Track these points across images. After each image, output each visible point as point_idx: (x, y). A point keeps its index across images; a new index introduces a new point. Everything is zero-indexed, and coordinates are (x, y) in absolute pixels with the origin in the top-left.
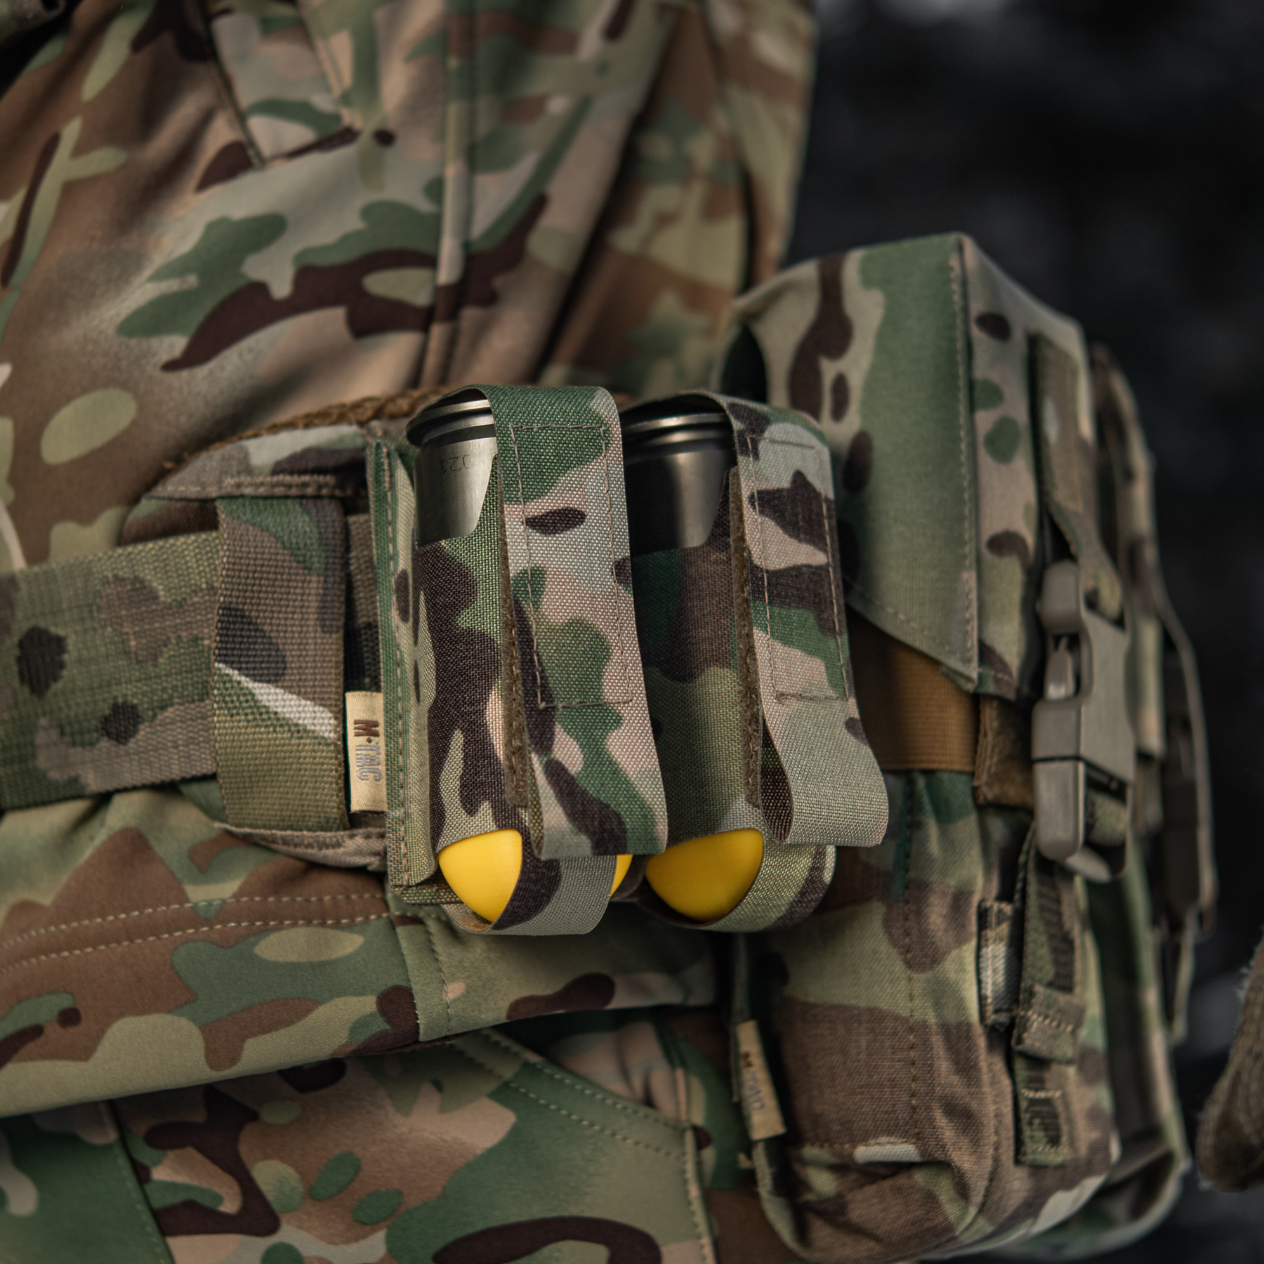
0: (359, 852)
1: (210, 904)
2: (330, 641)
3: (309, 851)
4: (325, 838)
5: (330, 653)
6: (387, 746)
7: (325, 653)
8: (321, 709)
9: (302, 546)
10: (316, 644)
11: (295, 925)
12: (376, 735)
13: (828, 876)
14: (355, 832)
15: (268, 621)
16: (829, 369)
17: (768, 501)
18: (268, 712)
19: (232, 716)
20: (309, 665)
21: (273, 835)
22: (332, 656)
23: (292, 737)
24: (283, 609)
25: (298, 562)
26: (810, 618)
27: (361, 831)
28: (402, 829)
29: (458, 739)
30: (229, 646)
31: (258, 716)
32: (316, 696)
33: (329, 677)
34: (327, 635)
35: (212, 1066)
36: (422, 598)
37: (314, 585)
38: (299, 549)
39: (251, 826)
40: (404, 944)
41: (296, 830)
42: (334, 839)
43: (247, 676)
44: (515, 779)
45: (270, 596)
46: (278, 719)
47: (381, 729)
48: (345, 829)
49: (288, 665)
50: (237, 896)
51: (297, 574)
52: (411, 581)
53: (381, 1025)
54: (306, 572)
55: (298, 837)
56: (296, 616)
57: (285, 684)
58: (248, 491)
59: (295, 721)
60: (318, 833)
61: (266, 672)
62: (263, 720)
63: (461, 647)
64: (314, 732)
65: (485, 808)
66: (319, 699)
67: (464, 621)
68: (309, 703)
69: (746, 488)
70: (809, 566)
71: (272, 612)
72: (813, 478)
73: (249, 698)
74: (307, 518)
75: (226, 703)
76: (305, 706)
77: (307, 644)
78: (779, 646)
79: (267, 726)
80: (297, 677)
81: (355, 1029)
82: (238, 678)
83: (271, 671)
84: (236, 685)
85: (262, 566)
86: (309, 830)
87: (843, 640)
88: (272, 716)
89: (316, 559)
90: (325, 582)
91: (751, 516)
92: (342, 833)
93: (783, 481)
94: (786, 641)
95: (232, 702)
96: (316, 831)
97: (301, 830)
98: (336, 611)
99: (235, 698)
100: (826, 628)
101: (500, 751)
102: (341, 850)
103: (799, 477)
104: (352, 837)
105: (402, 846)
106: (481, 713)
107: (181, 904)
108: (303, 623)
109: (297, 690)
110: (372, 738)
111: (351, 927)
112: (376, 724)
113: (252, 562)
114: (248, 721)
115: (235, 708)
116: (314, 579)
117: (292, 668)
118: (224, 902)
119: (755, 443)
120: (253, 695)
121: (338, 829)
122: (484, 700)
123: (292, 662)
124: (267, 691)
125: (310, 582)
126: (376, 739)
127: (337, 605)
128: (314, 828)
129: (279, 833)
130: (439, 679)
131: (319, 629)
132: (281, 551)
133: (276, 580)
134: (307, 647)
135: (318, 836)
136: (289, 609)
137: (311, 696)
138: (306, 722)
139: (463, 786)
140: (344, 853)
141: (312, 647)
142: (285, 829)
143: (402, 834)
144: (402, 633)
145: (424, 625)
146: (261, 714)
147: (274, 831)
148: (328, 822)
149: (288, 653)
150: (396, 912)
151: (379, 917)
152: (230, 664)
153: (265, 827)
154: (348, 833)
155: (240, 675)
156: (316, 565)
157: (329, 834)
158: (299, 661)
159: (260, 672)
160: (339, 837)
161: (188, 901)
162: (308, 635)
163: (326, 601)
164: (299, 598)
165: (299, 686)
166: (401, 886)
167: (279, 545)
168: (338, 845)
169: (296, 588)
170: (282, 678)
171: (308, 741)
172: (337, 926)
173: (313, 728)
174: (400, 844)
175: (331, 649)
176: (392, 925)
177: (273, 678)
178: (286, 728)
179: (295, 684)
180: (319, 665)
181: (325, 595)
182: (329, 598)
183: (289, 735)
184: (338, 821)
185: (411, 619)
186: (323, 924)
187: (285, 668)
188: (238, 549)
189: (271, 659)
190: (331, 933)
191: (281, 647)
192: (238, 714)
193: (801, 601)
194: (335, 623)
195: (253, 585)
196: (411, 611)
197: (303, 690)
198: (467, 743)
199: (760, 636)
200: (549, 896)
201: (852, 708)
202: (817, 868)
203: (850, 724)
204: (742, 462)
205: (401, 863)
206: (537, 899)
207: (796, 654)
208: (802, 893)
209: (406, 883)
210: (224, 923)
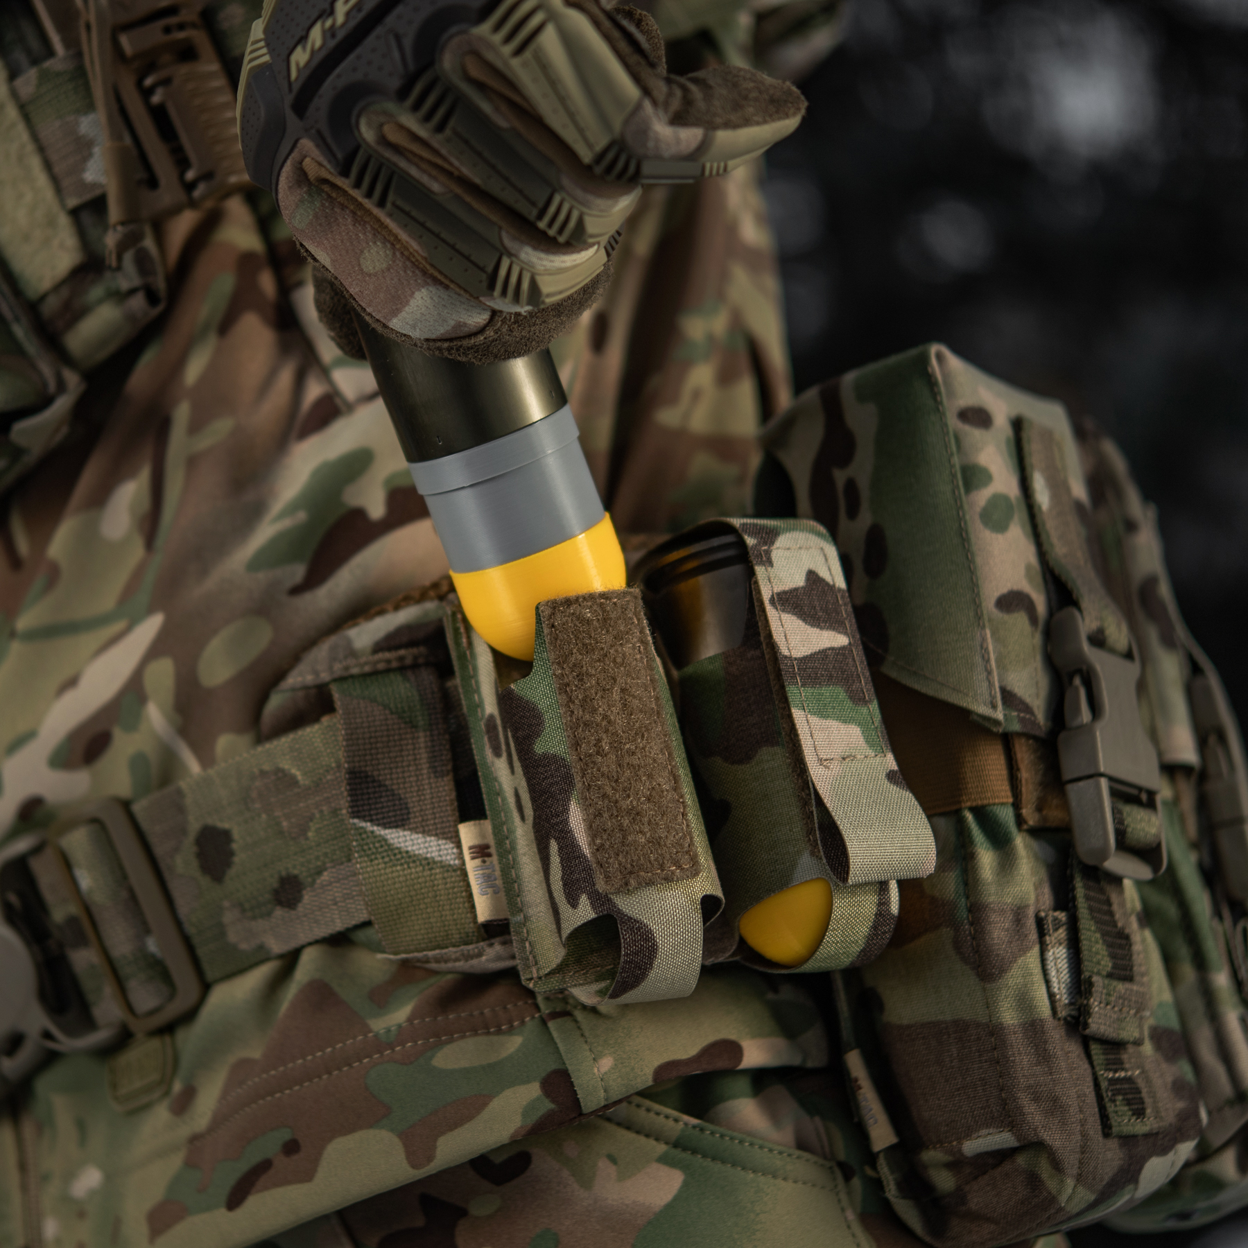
0: (499, 958)
1: (388, 1031)
2: (442, 784)
3: (458, 964)
4: (468, 951)
5: (444, 794)
6: (500, 863)
7: (439, 794)
8: (444, 841)
9: (406, 709)
10: (431, 788)
11: (463, 1037)
12: (489, 855)
13: (895, 908)
14: (493, 941)
15: (388, 777)
16: (840, 476)
17: (787, 601)
18: (400, 853)
19: (371, 861)
20: (428, 807)
21: (426, 955)
22: (446, 796)
23: (424, 870)
24: (400, 764)
25: (406, 723)
26: (840, 692)
27: (498, 939)
28: (525, 931)
29: (554, 846)
30: (359, 803)
31: (392, 858)
32: (438, 832)
33: (446, 814)
34: (440, 780)
35: (414, 1166)
36: (510, 734)
37: (422, 740)
38: (404, 712)
39: (406, 952)
40: (555, 1034)
41: (443, 948)
42: (476, 950)
43: (378, 825)
44: (602, 871)
45: (386, 755)
46: (410, 857)
47: (493, 850)
48: (484, 940)
49: (411, 810)
50: (410, 1020)
51: (406, 733)
52: (499, 722)
53: (548, 1105)
54: (413, 730)
55: (446, 954)
56: (411, 768)
57: (411, 826)
58: (355, 671)
59: (424, 856)
60: (462, 947)
61: (393, 819)
62: (398, 860)
63: (541, 769)
64: (441, 862)
65: (584, 900)
66: (440, 833)
67: (539, 747)
68: (433, 838)
69: (766, 594)
70: (832, 649)
71: (391, 769)
72: (823, 573)
73: (383, 843)
74: (408, 685)
75: (364, 851)
76: (431, 841)
77: (424, 789)
78: (814, 720)
79: (402, 864)
80: (420, 819)
81: (526, 1113)
82: (371, 829)
83: (398, 818)
84: (370, 834)
85: (376, 731)
86: (454, 946)
87: (874, 707)
88: (404, 855)
89: (420, 718)
90: (432, 735)
91: (773, 615)
92: (482, 944)
93: (799, 581)
94: (822, 714)
95: (370, 849)
96: (459, 946)
97: (447, 947)
98: (444, 758)
99: (371, 846)
100: (858, 699)
101: (586, 850)
102: (484, 958)
103: (812, 576)
104: (491, 945)
105: (527, 944)
106: (566, 822)
107: (365, 1035)
108: (418, 773)
109: (421, 829)
110: (486, 859)
111: (511, 1030)
112: (487, 847)
113: (366, 730)
114: (385, 863)
115: (373, 853)
116: (421, 734)
117: (414, 812)
118: (400, 1026)
119: (768, 553)
120: (386, 840)
121: (477, 942)
122: (566, 810)
123: (414, 807)
124: (397, 835)
125: (418, 738)
126: (490, 859)
127: (445, 752)
128: (457, 944)
129: (430, 954)
130: (533, 800)
131: (432, 775)
132: (389, 717)
133: (389, 741)
134: (425, 792)
135: (462, 950)
136: (405, 764)
137: (434, 833)
138: (433, 855)
139: (565, 885)
140: (487, 960)
141: (428, 791)
142: (434, 949)
143: (526, 935)
144: (500, 767)
145: (514, 754)
146: (395, 855)
147: (425, 953)
148: (468, 936)
149: (409, 800)
150: (545, 1009)
151: (533, 1018)
152: (363, 818)
153: (417, 951)
154: (487, 942)
155: (372, 826)
156: (421, 723)
157: (470, 947)
158: (420, 805)
159: (389, 820)
160: (480, 948)
161: (370, 1031)
162: (423, 782)
163: (434, 751)
164: (411, 752)
165: (423, 826)
166: (532, 978)
167: (387, 712)
168: (480, 955)
169: (407, 745)
170: (408, 822)
171: (438, 871)
172: (499, 1032)
173: (439, 859)
174: (525, 944)
175: (444, 790)
176: (544, 1022)
177: (400, 823)
178: (418, 863)
179: (419, 825)
180: (436, 805)
181: (433, 746)
182: (437, 748)
183: (421, 868)
184: (476, 934)
185: (504, 755)
186: (488, 1033)
187: (409, 813)
188: (353, 721)
189: (396, 808)
191: (402, 796)
192: (376, 859)
193: (830, 680)
194: (444, 768)
195: (371, 749)
196: (503, 747)
197: (426, 829)
198: (560, 849)
199: (798, 715)
200: (651, 964)
201: (890, 762)
202: (883, 903)
203: (891, 776)
204: (760, 571)
205: (528, 959)
206: (641, 968)
207: (833, 724)
208: (875, 927)
209: (535, 975)
210: (403, 1044)
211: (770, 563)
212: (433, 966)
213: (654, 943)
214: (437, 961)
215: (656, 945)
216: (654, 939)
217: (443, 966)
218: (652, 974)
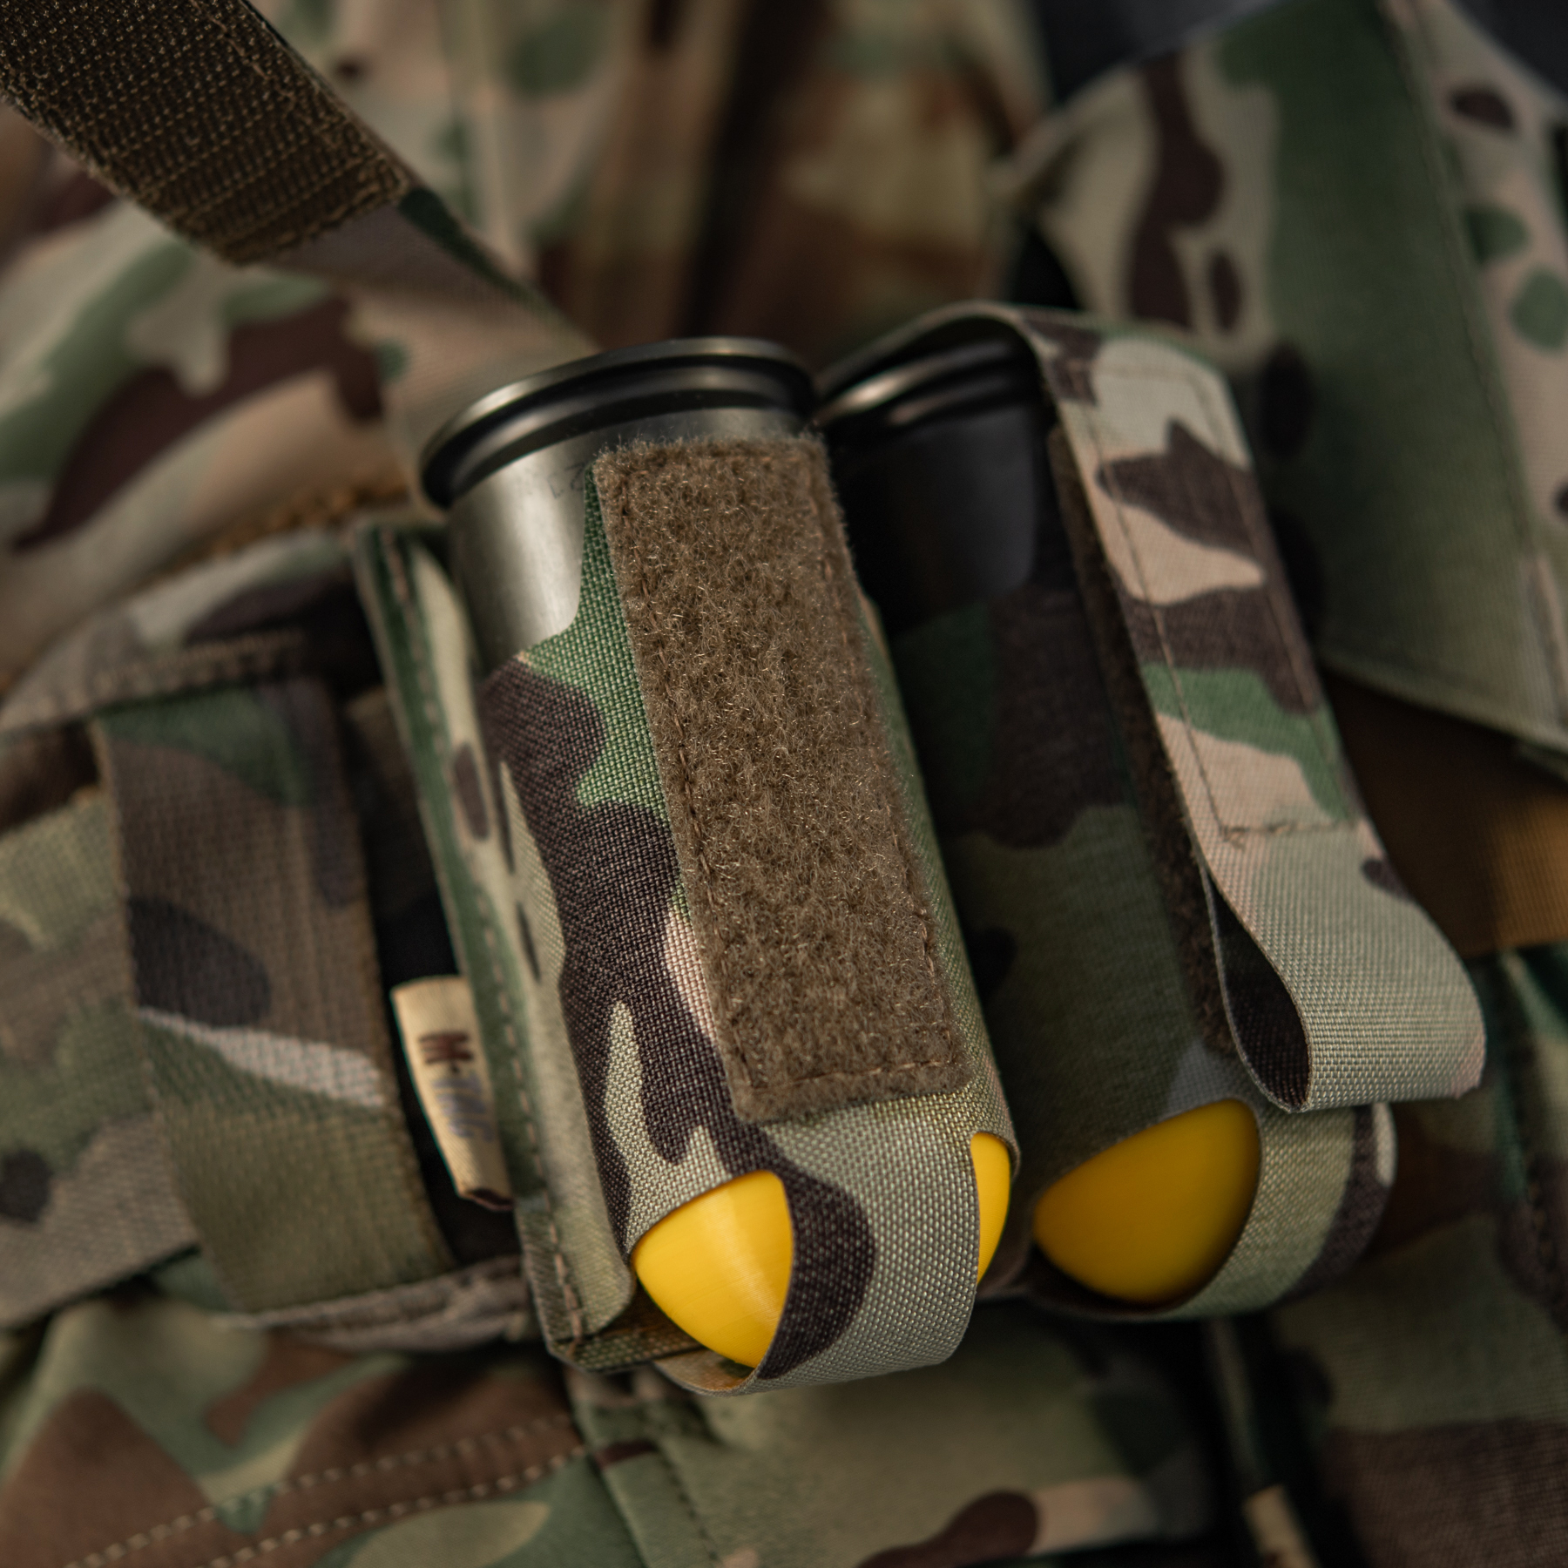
1: (245, 1503)
2: (344, 918)
5: (347, 941)
6: (492, 1074)
7: (338, 943)
11: (413, 1511)
12: (467, 1057)
13: (1386, 1168)
14: (469, 1272)
15: (220, 908)
16: (1193, 250)
17: (1134, 480)
22: (351, 946)
26: (1254, 684)
27: (480, 1267)
28: (552, 1230)
29: (621, 1020)
34: (336, 909)
36: (506, 774)
37: (294, 823)
39: (281, 1305)
40: (622, 1499)
42: (432, 1297)
44: (745, 1071)
47: (475, 1046)
48: (448, 1271)
49: (272, 984)
50: (293, 1478)
52: (479, 758)
54: (275, 803)
63: (593, 842)
64: (343, 1101)
65: (700, 1141)
67: (590, 792)
69: (1088, 462)
70: (1229, 591)
72: (1201, 428)
78: (1205, 741)
80: (293, 1002)
82: (183, 1030)
84: (181, 1043)
87: (1323, 719)
90: (318, 813)
91: (1105, 508)
92: (445, 1281)
93: (1149, 440)
94: (1221, 727)
98: (346, 861)
100: (1288, 699)
101: (707, 1024)
102: (450, 1314)
103: (1179, 434)
105: (558, 1263)
106: (656, 960)
107: (193, 1514)
110: (458, 1064)
111: (522, 1490)
112: (462, 1038)
116: (294, 811)
117: (280, 987)
118: (270, 1493)
119: (1085, 378)
121: (434, 1275)
122: (656, 934)
123: (279, 974)
125: (286, 818)
126: (468, 1064)
129: (332, 1309)
130: (565, 916)
131: (319, 903)
138: (326, 1086)
139: (649, 1110)
140: (459, 1319)
143: (553, 1239)
144: (486, 859)
145: (518, 825)
149: (268, 959)
150: (597, 1437)
151: (570, 1459)
154: (456, 1277)
155: (185, 1023)
158: (291, 971)
160: (441, 1289)
161: (204, 1504)
163: (324, 848)
166: (569, 1340)
168: (441, 1306)
170: (266, 1012)
172: (495, 1494)
174: (551, 1260)
175: (347, 933)
176: (594, 1468)
181: (322, 836)
182: (330, 840)
185: (494, 830)
186: (469, 1499)
187: (267, 989)
190: (487, 1511)
191: (252, 950)
193: (1232, 656)
194: (347, 887)
196: (491, 813)
198: (639, 1027)
199: (1172, 730)
200: (860, 1293)
201: (1365, 841)
202: (1363, 1157)
203: (1371, 870)
204: (1071, 412)
205: (561, 1296)
206: (836, 1301)
207: (1245, 753)
208: (1344, 1213)
209: (576, 1332)
210: (276, 1533)
211: (1087, 395)
212: (341, 1338)
213: (866, 1243)
214: (349, 1324)
215: (873, 1247)
216: (867, 1232)
217: (363, 1338)
218: (861, 1318)
